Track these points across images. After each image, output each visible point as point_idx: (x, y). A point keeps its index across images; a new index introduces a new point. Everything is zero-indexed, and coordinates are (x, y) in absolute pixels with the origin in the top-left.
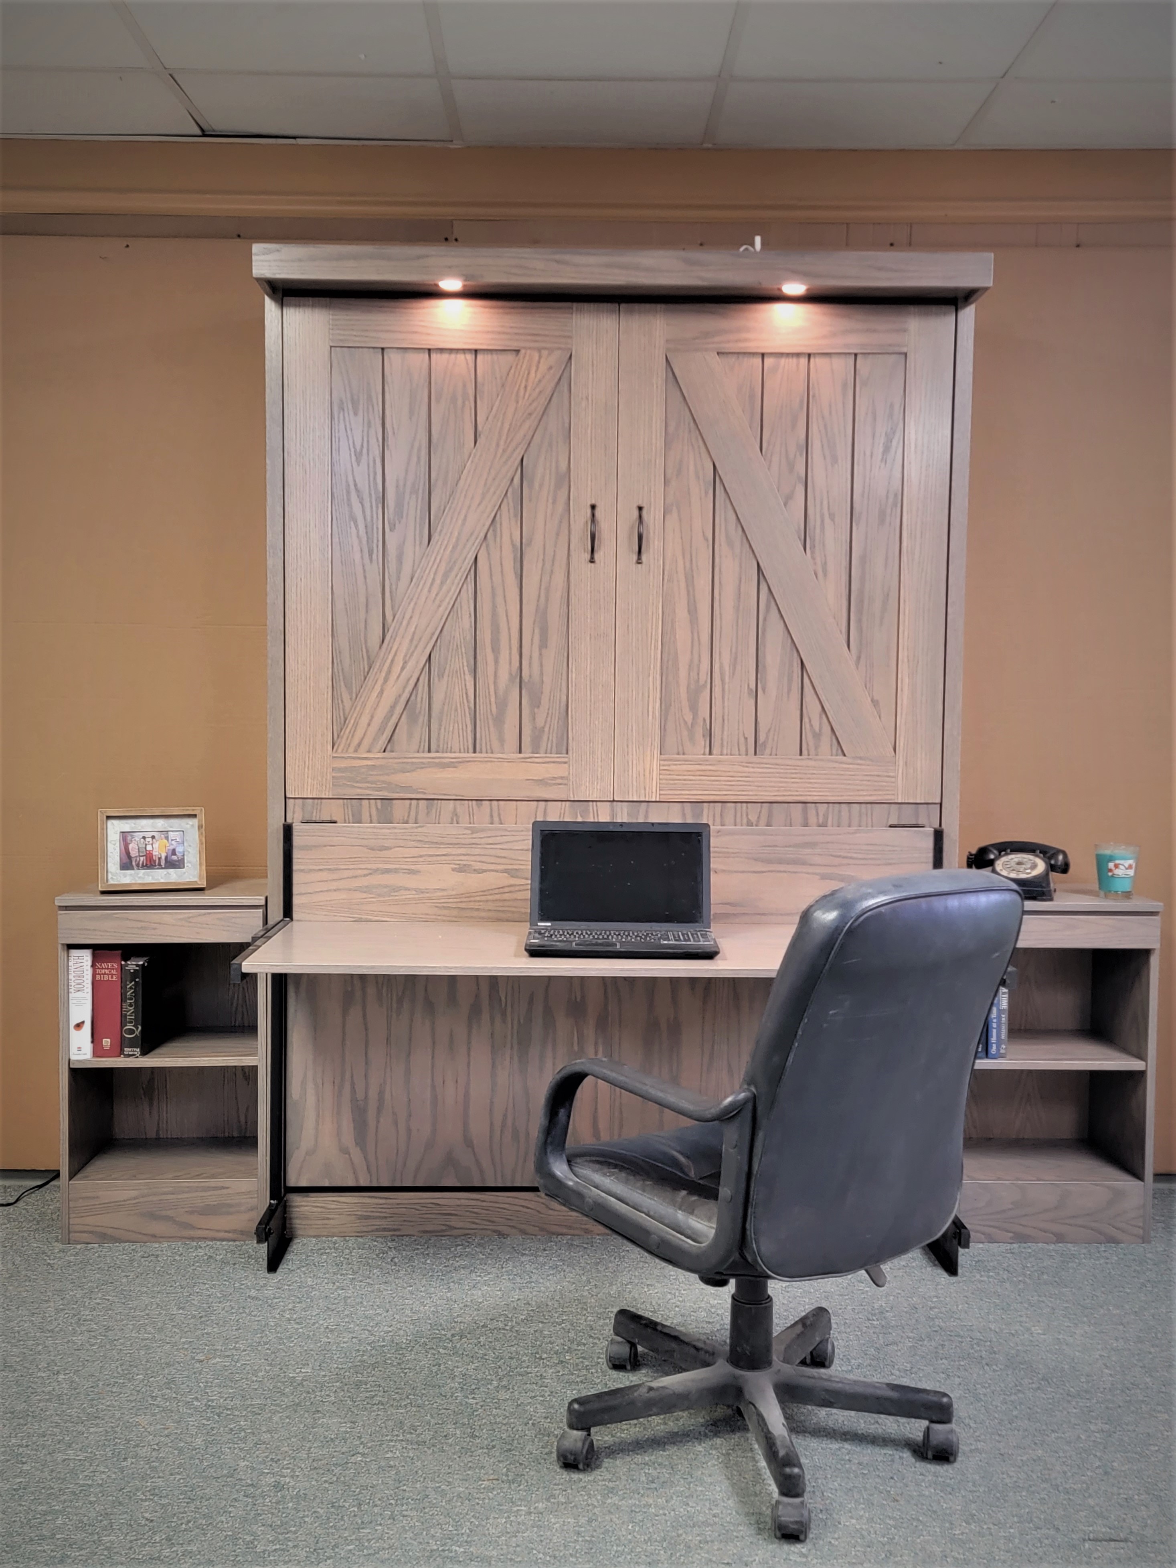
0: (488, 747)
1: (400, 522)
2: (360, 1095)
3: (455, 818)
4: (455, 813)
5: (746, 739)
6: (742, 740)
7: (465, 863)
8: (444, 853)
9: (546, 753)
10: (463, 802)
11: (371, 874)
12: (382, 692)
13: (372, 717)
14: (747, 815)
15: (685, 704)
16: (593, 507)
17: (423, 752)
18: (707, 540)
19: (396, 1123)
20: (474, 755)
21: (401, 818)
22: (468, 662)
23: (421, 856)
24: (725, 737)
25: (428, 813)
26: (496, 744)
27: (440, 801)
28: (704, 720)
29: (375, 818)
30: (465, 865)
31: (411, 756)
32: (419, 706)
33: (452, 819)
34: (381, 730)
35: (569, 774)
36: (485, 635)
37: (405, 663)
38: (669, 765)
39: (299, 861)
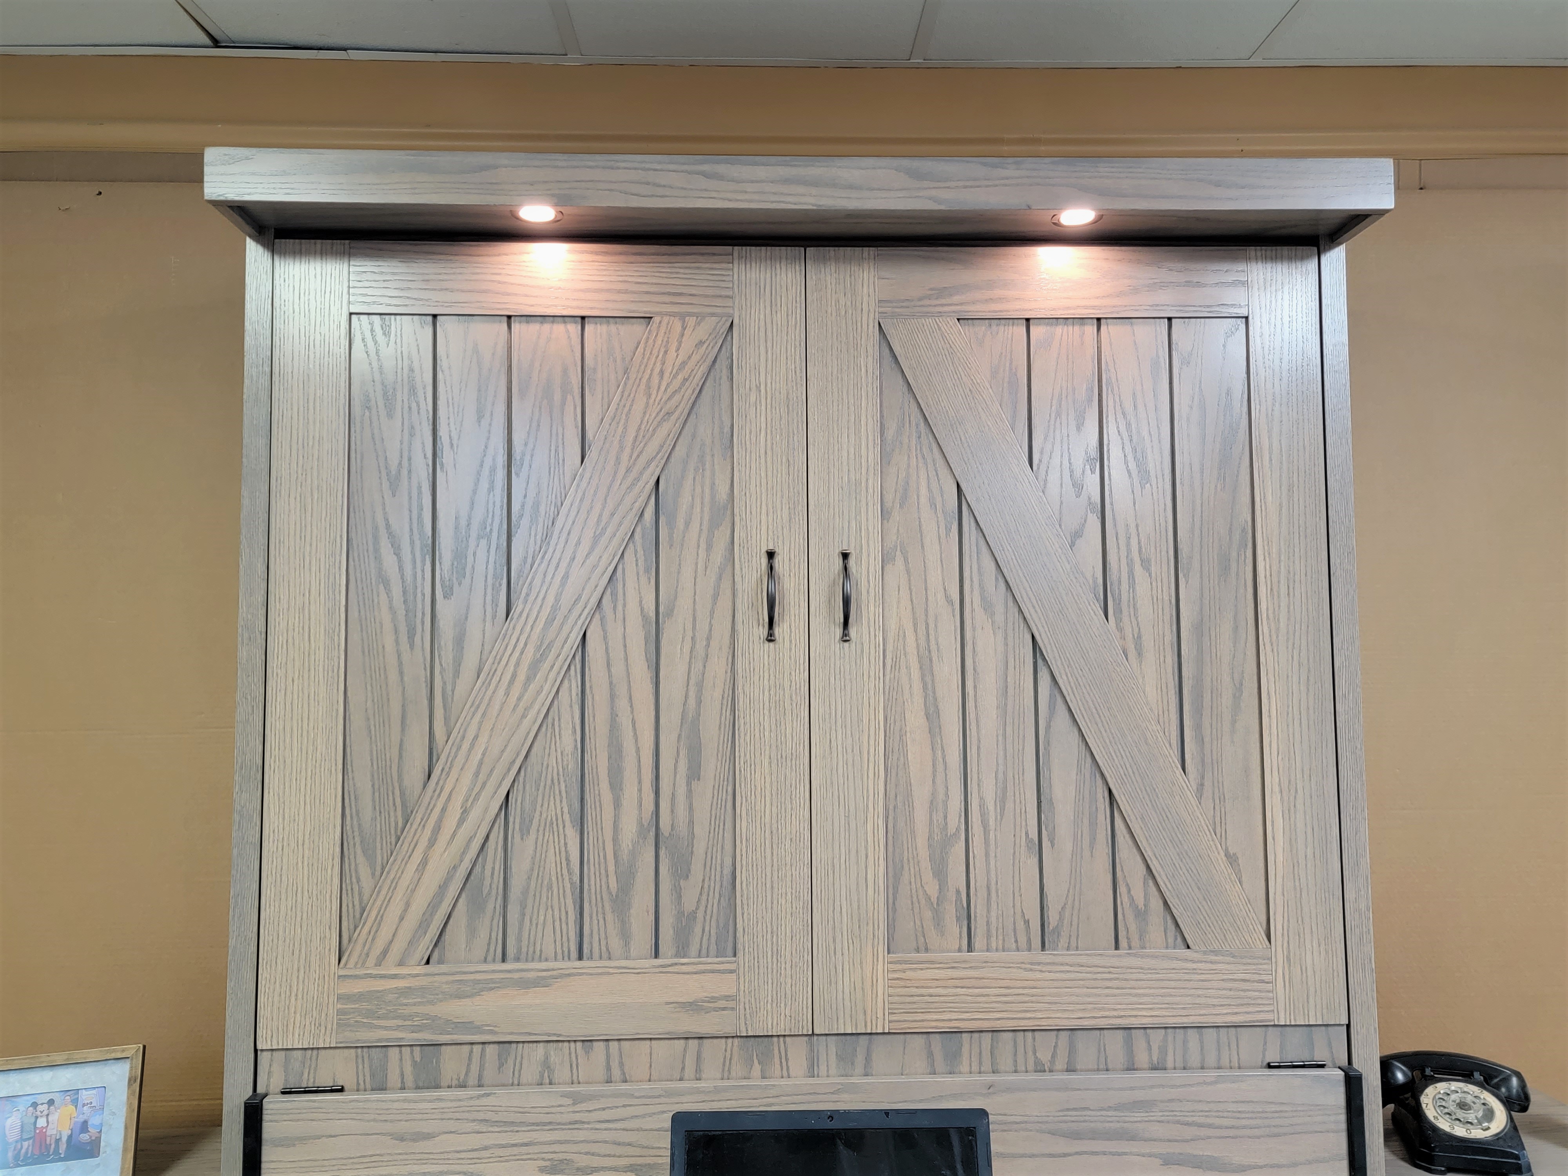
0: (604, 948)
1: (460, 584)
3: (547, 1077)
4: (546, 1065)
5: (1027, 922)
6: (1021, 925)
7: (561, 1156)
8: (526, 1140)
9: (699, 956)
10: (560, 1044)
12: (424, 862)
13: (408, 905)
14: (1035, 1052)
15: (926, 865)
16: (771, 555)
17: (494, 961)
18: (950, 602)
20: (578, 964)
21: (455, 1077)
22: (570, 806)
23: (486, 1148)
24: (993, 920)
25: (501, 1065)
26: (615, 943)
27: (521, 1045)
28: (958, 892)
29: (409, 1080)
30: (561, 1161)
31: (472, 969)
32: (487, 882)
33: (542, 1076)
34: (423, 925)
35: (739, 990)
36: (599, 761)
37: (465, 812)
38: (904, 971)
39: (273, 1165)
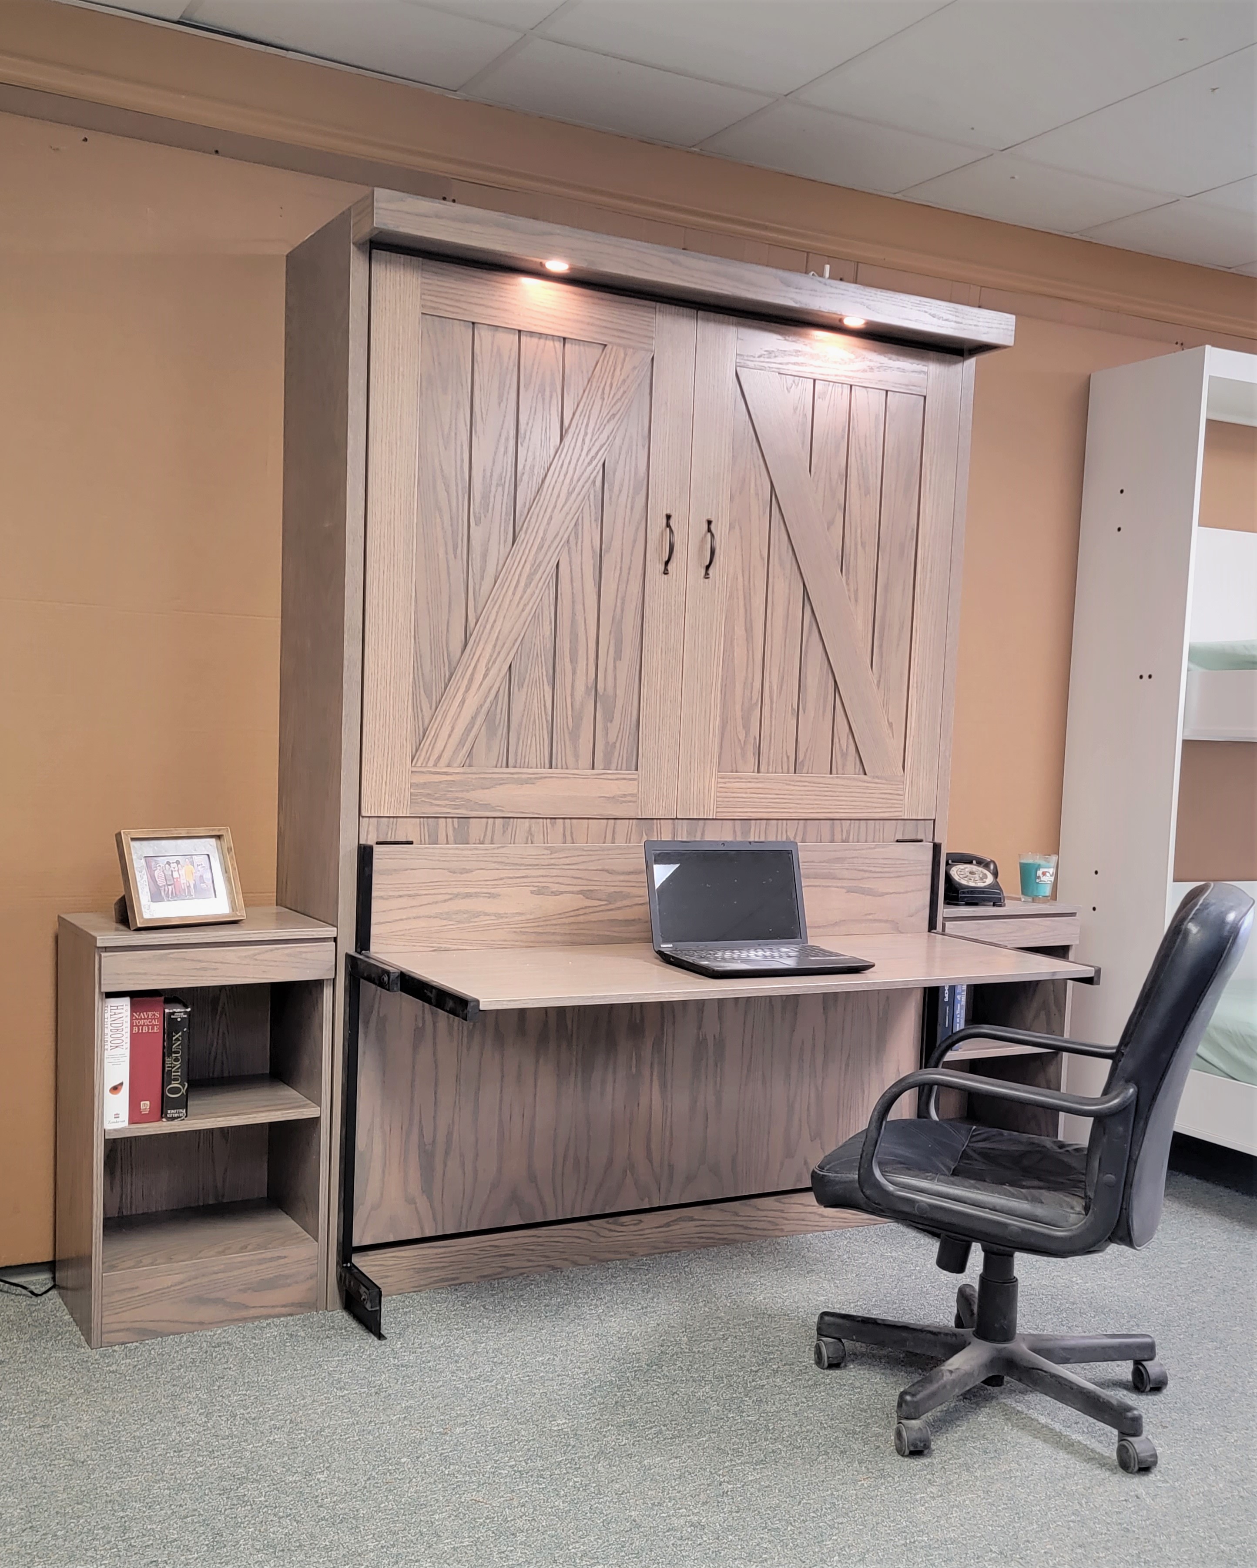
0: (564, 763)
1: (485, 516)
2: (428, 1139)
3: (530, 838)
4: (530, 831)
5: (788, 757)
6: (785, 759)
7: (543, 885)
8: (524, 875)
9: (617, 770)
10: (538, 820)
11: (451, 899)
12: (463, 701)
13: (453, 728)
14: (787, 832)
15: (740, 722)
16: (668, 517)
17: (501, 767)
18: (763, 559)
19: (463, 1165)
20: (550, 771)
21: (478, 838)
22: (547, 672)
23: (501, 879)
24: (771, 755)
25: (504, 832)
26: (571, 760)
27: (515, 820)
28: (755, 738)
29: (451, 838)
30: (543, 887)
31: (491, 771)
32: (498, 717)
33: (527, 839)
34: (462, 743)
35: (638, 791)
36: (564, 645)
37: (488, 670)
38: (725, 783)
39: (378, 886)
